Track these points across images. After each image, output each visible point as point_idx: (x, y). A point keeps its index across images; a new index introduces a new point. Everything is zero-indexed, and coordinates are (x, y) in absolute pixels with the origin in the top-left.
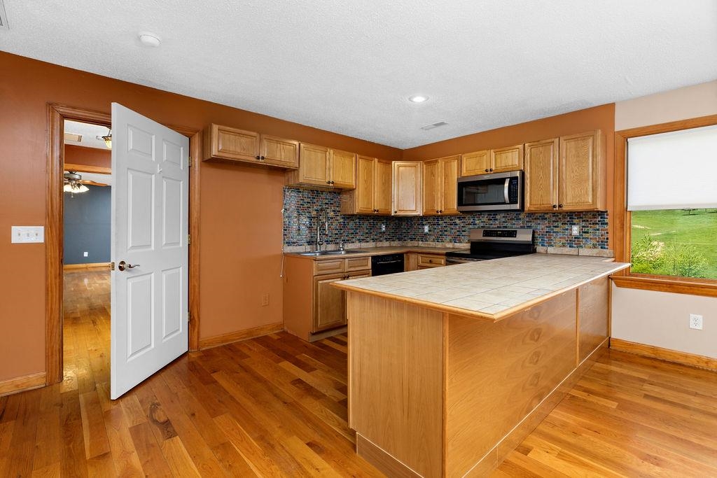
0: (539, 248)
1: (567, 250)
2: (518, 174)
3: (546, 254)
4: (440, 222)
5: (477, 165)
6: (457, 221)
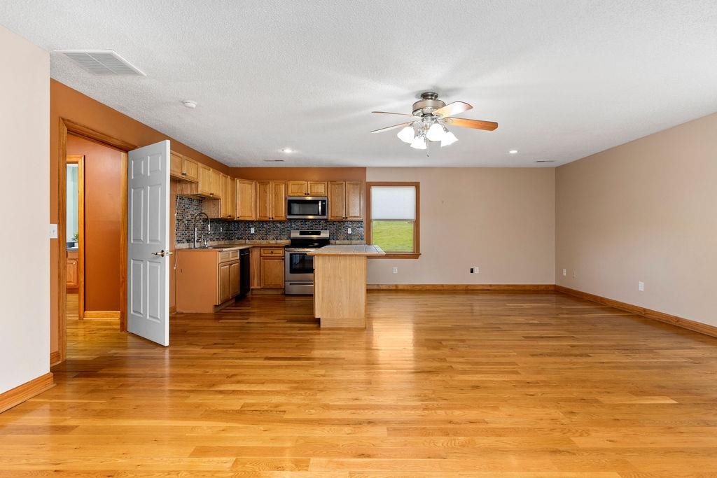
0: (332, 241)
1: (346, 242)
2: (326, 199)
3: (335, 244)
4: (265, 226)
5: (298, 190)
6: (279, 225)
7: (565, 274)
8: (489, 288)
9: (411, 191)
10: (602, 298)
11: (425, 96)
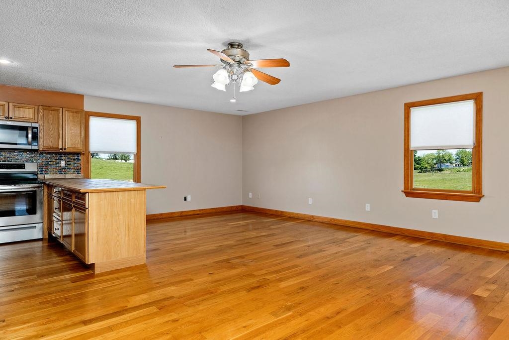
0: (39, 176)
1: (58, 176)
7: (251, 197)
8: (198, 213)
9: (132, 125)
10: (282, 212)
11: (232, 45)
